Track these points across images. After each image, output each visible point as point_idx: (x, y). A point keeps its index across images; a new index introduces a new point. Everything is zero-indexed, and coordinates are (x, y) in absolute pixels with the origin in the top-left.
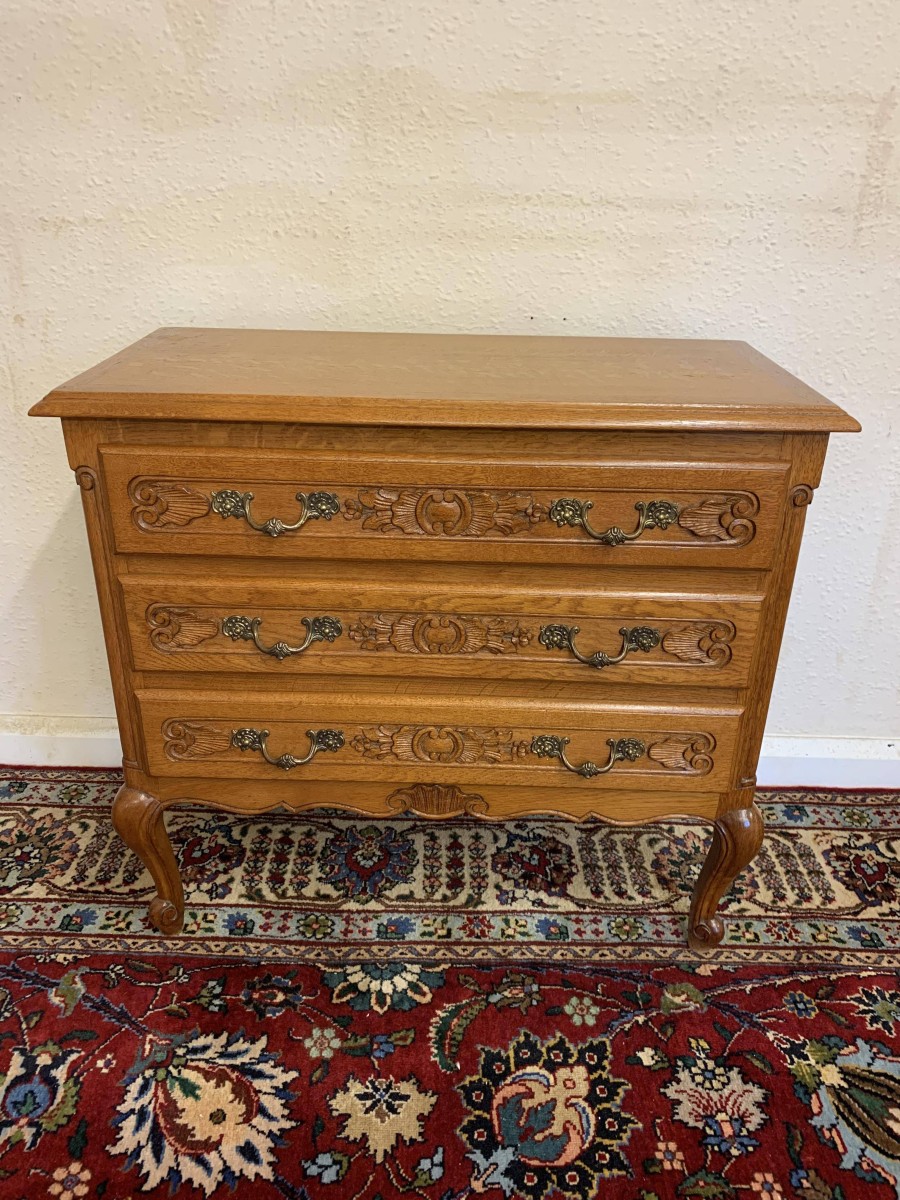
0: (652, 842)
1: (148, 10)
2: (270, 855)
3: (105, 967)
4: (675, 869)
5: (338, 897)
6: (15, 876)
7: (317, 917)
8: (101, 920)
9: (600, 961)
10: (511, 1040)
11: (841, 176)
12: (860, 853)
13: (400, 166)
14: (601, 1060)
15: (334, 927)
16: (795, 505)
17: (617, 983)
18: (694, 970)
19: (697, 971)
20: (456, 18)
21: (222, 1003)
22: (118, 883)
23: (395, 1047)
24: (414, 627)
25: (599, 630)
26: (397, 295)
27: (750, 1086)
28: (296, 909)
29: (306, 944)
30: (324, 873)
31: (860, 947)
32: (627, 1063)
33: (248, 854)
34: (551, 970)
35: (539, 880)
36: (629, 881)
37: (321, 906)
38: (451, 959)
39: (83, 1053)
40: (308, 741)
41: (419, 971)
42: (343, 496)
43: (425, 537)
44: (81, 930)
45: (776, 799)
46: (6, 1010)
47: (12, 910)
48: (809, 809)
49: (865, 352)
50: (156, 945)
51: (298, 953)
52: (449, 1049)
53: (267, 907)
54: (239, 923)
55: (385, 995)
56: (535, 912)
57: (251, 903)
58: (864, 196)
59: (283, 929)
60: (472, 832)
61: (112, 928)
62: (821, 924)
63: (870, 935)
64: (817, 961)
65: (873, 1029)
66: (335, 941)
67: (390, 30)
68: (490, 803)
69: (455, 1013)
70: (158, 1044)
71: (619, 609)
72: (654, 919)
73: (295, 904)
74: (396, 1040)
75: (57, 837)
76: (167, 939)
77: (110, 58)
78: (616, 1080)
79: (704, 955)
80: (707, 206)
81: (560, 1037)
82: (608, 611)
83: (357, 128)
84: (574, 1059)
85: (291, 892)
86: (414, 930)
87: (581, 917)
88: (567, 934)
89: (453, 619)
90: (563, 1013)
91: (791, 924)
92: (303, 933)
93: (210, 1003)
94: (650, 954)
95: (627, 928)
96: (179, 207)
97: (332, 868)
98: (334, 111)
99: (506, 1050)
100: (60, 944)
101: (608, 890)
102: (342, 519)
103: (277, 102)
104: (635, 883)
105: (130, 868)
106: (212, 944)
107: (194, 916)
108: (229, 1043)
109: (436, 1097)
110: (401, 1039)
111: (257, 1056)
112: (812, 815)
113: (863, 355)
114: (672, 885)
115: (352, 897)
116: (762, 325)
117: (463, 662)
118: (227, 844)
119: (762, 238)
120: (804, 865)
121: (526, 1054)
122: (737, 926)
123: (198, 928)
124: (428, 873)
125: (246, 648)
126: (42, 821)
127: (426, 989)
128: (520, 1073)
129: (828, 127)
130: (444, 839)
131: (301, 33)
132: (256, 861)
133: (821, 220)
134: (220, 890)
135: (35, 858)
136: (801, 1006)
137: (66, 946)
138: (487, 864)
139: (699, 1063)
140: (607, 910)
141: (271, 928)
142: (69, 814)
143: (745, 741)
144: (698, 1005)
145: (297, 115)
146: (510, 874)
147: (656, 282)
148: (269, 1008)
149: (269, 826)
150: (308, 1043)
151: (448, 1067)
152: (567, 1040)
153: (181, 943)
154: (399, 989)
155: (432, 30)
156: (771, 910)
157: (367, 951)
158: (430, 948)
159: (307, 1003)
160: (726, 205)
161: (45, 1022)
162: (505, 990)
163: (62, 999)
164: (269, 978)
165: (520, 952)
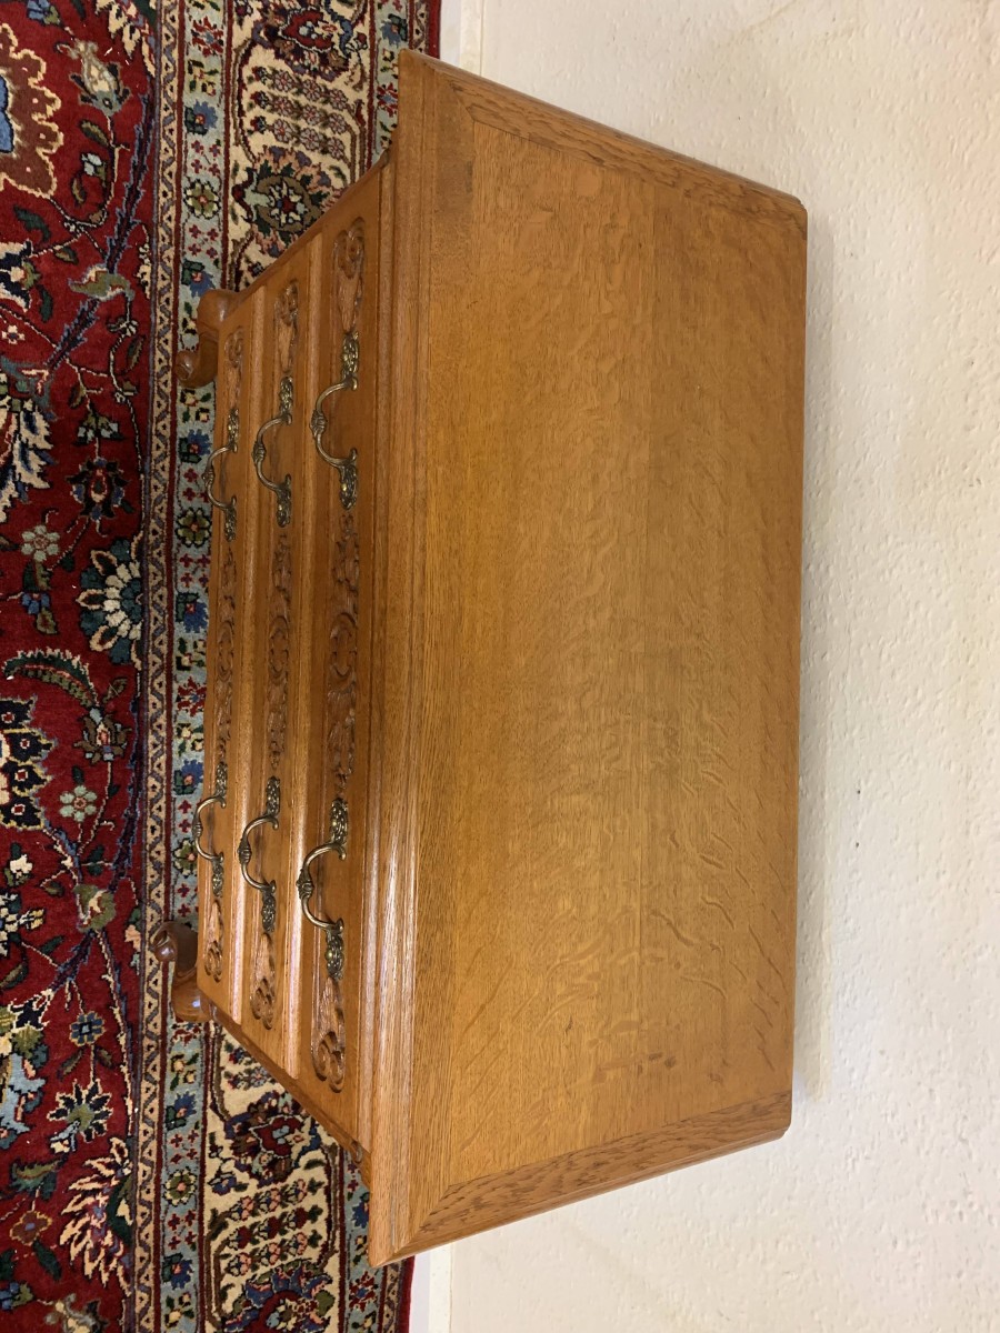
3: (133, 316)
6: (259, 202)
7: (206, 530)
8: (197, 303)
9: (146, 827)
10: (43, 730)
12: (306, 1128)
14: (18, 820)
15: (193, 547)
17: (114, 842)
18: (133, 924)
19: (132, 927)
21: (90, 439)
23: (36, 616)
29: (170, 519)
31: (166, 1105)
32: (13, 844)
34: (134, 775)
38: (148, 670)
39: (25, 310)
41: (131, 637)
46: (77, 227)
47: (212, 207)
49: (817, 1317)
50: (165, 364)
51: (157, 512)
52: (32, 669)
54: (196, 447)
55: (101, 603)
61: (186, 315)
62: (197, 1066)
63: (183, 1118)
64: (145, 1056)
65: (57, 1099)
66: (174, 550)
69: (76, 674)
70: (37, 382)
74: (44, 617)
79: (153, 936)
81: (45, 780)
84: (18, 793)
86: (188, 632)
88: (183, 793)
90: (76, 784)
91: (197, 1035)
92: (184, 514)
93: (89, 428)
94: (154, 879)
95: (190, 858)
99: (30, 726)
100: (164, 266)
107: (206, 398)
108: (37, 450)
110: (45, 621)
111: (23, 480)
113: (812, 1312)
116: (850, 1160)
121: (25, 744)
123: (189, 405)
127: (109, 645)
135: (287, 218)
136: (85, 1029)
137: (161, 272)
139: (13, 917)
141: (190, 481)
144: (85, 923)
147: (905, 1001)
148: (84, 487)
150: (40, 529)
151: (9, 668)
152: (42, 786)
153: (168, 390)
154: (108, 618)
157: (160, 584)
158: (164, 649)
159: (91, 525)
161: (62, 268)
162: (106, 726)
163: (93, 280)
164: (121, 483)
165: (157, 742)
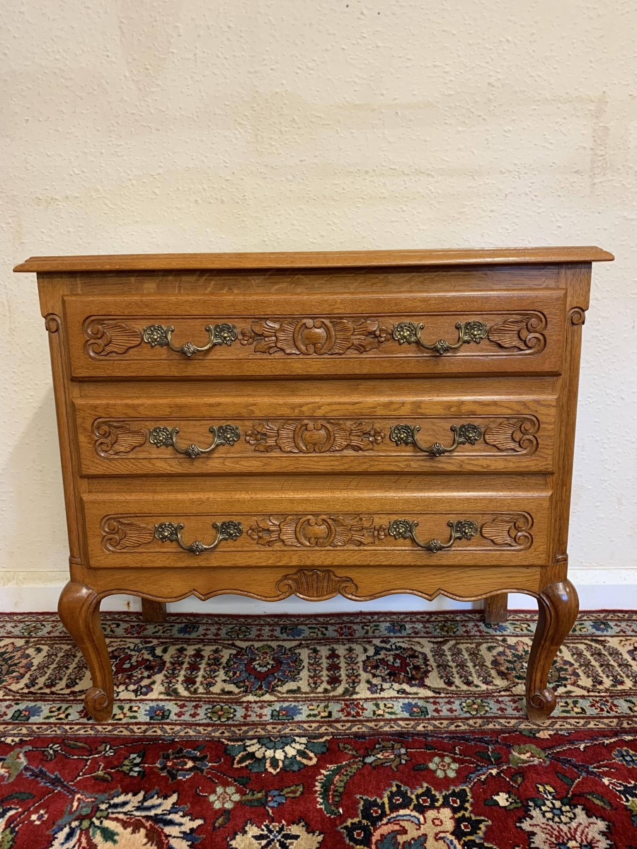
0: (490, 649)
1: (115, 63)
2: (185, 666)
3: (45, 745)
4: (511, 666)
5: (239, 693)
7: (222, 707)
8: (45, 712)
9: (456, 730)
10: (385, 790)
11: (577, 149)
13: (280, 154)
14: (463, 803)
15: (236, 713)
16: (573, 324)
17: (471, 746)
18: (534, 734)
19: (537, 735)
20: (314, 61)
21: (140, 769)
22: (61, 687)
23: (287, 798)
24: (294, 431)
25: (434, 427)
26: (280, 240)
27: (594, 819)
28: (205, 701)
29: (213, 725)
30: (228, 677)
32: (485, 805)
33: (168, 665)
34: (416, 737)
36: (474, 675)
37: (226, 699)
38: (332, 733)
39: (20, 810)
40: (214, 532)
41: (306, 742)
42: (241, 326)
43: (301, 356)
44: (28, 720)
45: (585, 618)
48: (612, 624)
50: (89, 729)
51: (206, 732)
52: (333, 798)
53: (181, 700)
54: (158, 712)
55: (278, 760)
56: (400, 698)
57: (169, 698)
58: (594, 162)
59: (193, 715)
60: (347, 646)
61: (54, 718)
66: (236, 723)
67: (272, 69)
68: (359, 584)
69: (337, 772)
70: (84, 802)
71: (449, 409)
72: (497, 700)
73: (204, 698)
74: (288, 793)
75: (16, 658)
76: (98, 725)
77: (89, 93)
78: (478, 818)
79: (542, 725)
80: (489, 173)
81: (427, 787)
82: (442, 412)
83: (250, 131)
84: (440, 803)
85: (201, 690)
86: (301, 713)
87: (437, 700)
88: (427, 712)
89: (324, 423)
90: (428, 769)
91: (610, 701)
92: (210, 718)
93: (131, 770)
94: (497, 725)
95: (476, 706)
96: (130, 186)
97: (235, 673)
98: (235, 121)
99: (381, 798)
100: (10, 730)
101: (457, 681)
102: (239, 345)
103: (197, 116)
104: (479, 676)
105: (72, 677)
106: (135, 728)
107: (121, 708)
108: (145, 799)
109: (322, 836)
110: (291, 792)
111: (169, 809)
112: (615, 627)
114: (510, 677)
115: (251, 692)
117: (333, 458)
118: (151, 659)
119: (528, 192)
120: (614, 661)
121: (398, 800)
122: (566, 703)
123: (124, 717)
124: (312, 675)
125: (167, 453)
126: (6, 648)
127: (312, 755)
128: (394, 815)
129: (565, 118)
130: (324, 651)
131: (213, 73)
132: (174, 669)
133: (567, 179)
134: (144, 690)
136: (628, 758)
137: (15, 732)
138: (359, 667)
139: (548, 803)
140: (458, 695)
141: (184, 715)
142: (27, 642)
143: (556, 520)
144: (541, 760)
145: (210, 124)
146: (378, 672)
147: (458, 225)
148: (180, 772)
149: (185, 646)
150: (212, 798)
151: (332, 812)
152: (432, 789)
153: (110, 728)
154: (289, 756)
155: (299, 68)
156: (592, 691)
157: (263, 729)
158: (315, 725)
159: (212, 768)
160: (501, 172)
162: (379, 753)
163: (7, 770)
164: (181, 750)
165: (389, 726)
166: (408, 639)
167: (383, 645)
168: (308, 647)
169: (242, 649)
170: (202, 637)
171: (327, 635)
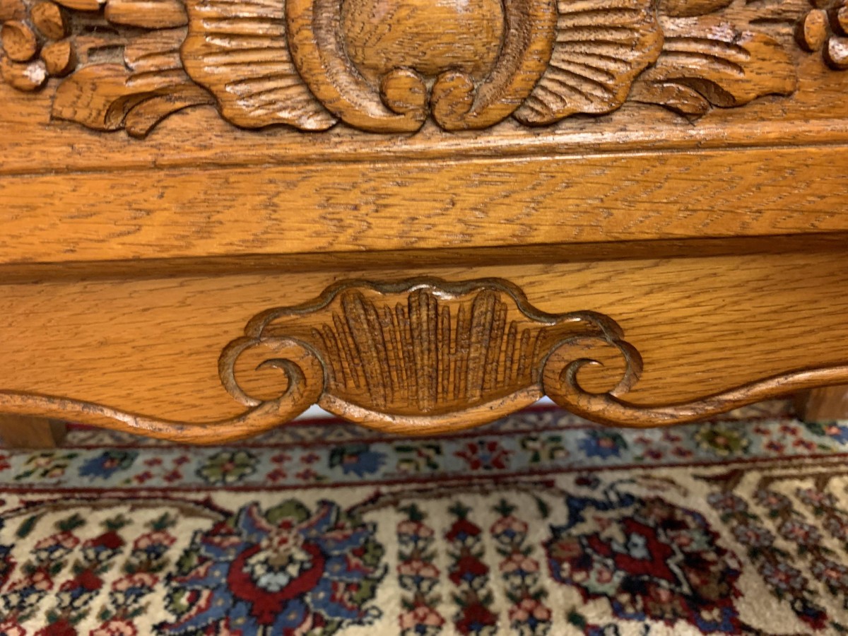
2: (65, 576)
30: (174, 611)
33: (18, 573)
35: (664, 595)
60: (494, 499)
97: (195, 596)
130: (438, 517)
132: (24, 593)
138: (537, 564)
146: (592, 582)
149: (85, 512)
166: (640, 472)
167: (584, 492)
168: (395, 504)
169: (228, 514)
170: (135, 484)
171: (442, 469)
